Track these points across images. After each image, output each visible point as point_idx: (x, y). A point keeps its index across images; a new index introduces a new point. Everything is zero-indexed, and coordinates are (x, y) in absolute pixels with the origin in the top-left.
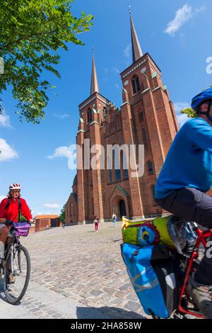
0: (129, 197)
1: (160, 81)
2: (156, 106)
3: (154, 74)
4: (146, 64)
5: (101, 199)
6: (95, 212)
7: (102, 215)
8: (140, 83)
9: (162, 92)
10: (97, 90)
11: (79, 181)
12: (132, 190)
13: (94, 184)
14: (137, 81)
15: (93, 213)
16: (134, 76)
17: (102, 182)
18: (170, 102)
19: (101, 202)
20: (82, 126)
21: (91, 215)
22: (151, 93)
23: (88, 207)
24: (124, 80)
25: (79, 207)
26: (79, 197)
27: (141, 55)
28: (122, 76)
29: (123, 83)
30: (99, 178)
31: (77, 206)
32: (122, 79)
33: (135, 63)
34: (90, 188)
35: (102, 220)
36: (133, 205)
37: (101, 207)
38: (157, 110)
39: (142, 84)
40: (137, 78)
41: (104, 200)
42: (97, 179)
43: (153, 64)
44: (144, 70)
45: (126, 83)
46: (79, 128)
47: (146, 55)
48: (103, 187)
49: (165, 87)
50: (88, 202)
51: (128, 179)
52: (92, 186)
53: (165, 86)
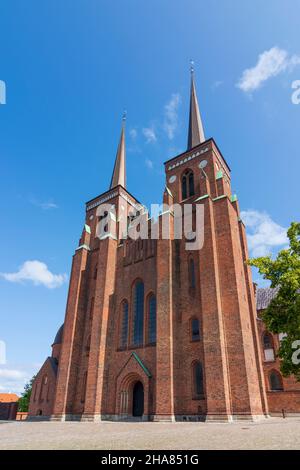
0: (152, 379)
1: (227, 186)
2: (216, 224)
3: (219, 174)
4: (208, 156)
5: (101, 375)
6: (87, 400)
7: (98, 407)
8: (196, 185)
9: (229, 204)
10: (122, 182)
11: (65, 338)
12: (158, 366)
13: (92, 346)
14: (191, 180)
15: (83, 402)
16: (187, 171)
17: (108, 343)
18: (240, 222)
19: (100, 380)
20: (87, 238)
21: (79, 403)
22: (211, 203)
23: (75, 389)
24: (169, 174)
25: (59, 386)
26: (62, 367)
27: (203, 140)
28: (167, 167)
29: (168, 178)
30: (103, 336)
31: (56, 384)
32: (167, 172)
33: (191, 150)
34: (84, 353)
35: (98, 417)
36: (158, 396)
37: (100, 391)
38: (218, 232)
39: (199, 186)
40: (192, 174)
41: (106, 378)
42: (99, 338)
43: (219, 157)
44: (203, 164)
45: (173, 179)
46: (82, 242)
47: (210, 141)
48: (108, 353)
49: (234, 198)
50: (78, 379)
51: (154, 344)
52: (88, 349)
53: (235, 196)
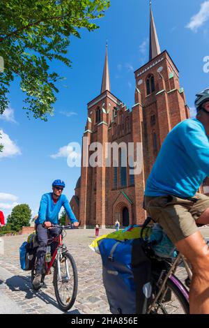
0: (133, 205)
1: (176, 83)
2: (170, 108)
3: (171, 75)
4: (163, 63)
5: (104, 204)
6: (97, 218)
7: (104, 221)
8: (155, 84)
9: (179, 96)
10: (108, 88)
11: (82, 184)
12: (137, 197)
13: (97, 188)
14: (152, 81)
15: (95, 219)
16: (149, 75)
17: (106, 186)
18: (186, 106)
19: (104, 207)
20: (90, 126)
21: (92, 219)
22: (166, 95)
23: (90, 212)
24: (137, 79)
25: (81, 211)
26: (81, 200)
27: (159, 52)
28: (136, 75)
29: (137, 81)
30: (104, 182)
31: (79, 210)
32: (136, 78)
33: (151, 60)
34: (93, 192)
35: (103, 226)
36: (137, 214)
37: (104, 213)
38: (171, 113)
39: (158, 84)
40: (153, 77)
41: (106, 205)
42: (101, 184)
43: (171, 63)
44: (160, 69)
45: (140, 82)
46: (87, 128)
47: (164, 52)
48: (107, 192)
49: (182, 90)
50: (90, 206)
51: (134, 186)
52: (95, 190)
53: (182, 88)
